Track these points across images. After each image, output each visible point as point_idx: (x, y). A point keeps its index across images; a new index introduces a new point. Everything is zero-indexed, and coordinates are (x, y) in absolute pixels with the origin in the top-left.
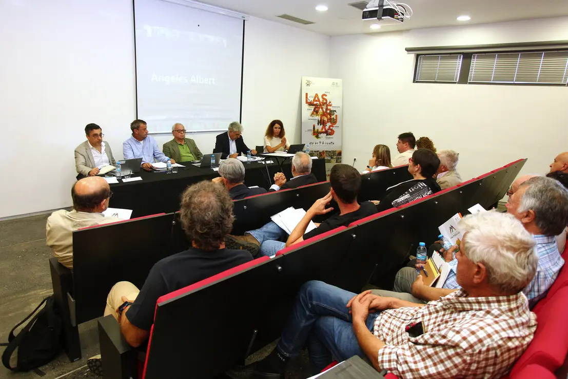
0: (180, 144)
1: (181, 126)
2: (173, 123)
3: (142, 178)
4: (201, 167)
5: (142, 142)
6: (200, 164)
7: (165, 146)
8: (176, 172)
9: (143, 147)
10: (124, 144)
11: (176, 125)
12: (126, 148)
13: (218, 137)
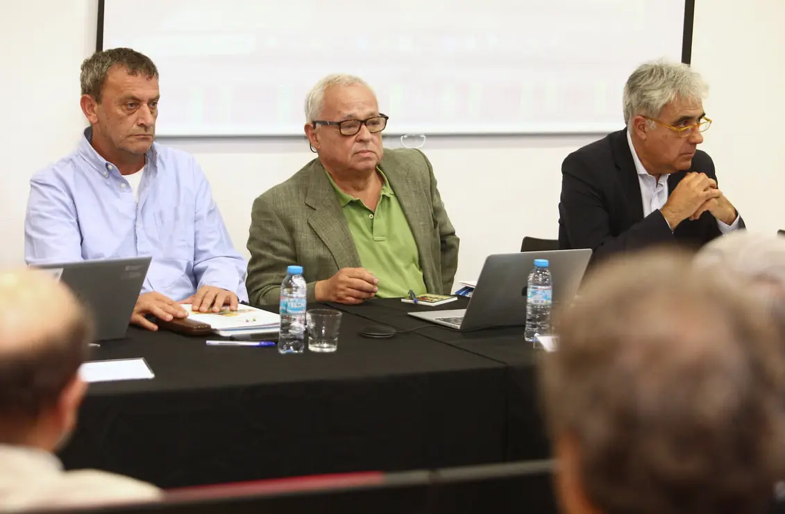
0: (356, 204)
1: (353, 95)
2: (310, 83)
3: (151, 365)
4: (470, 329)
5: (135, 179)
6: (461, 313)
7: (262, 210)
8: (327, 348)
9: (140, 210)
10: (37, 184)
11: (331, 87)
12: (43, 210)
13: (573, 166)
